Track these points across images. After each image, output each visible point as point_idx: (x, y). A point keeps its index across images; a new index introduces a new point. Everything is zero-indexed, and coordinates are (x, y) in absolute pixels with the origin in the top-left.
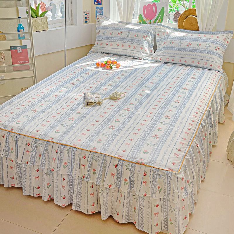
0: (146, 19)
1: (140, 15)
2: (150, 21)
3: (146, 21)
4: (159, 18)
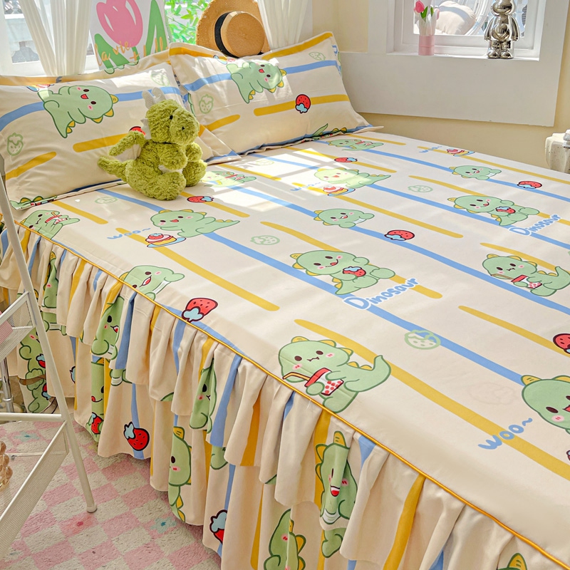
0: (119, 46)
1: (98, 38)
2: (135, 50)
3: (123, 52)
4: (155, 36)
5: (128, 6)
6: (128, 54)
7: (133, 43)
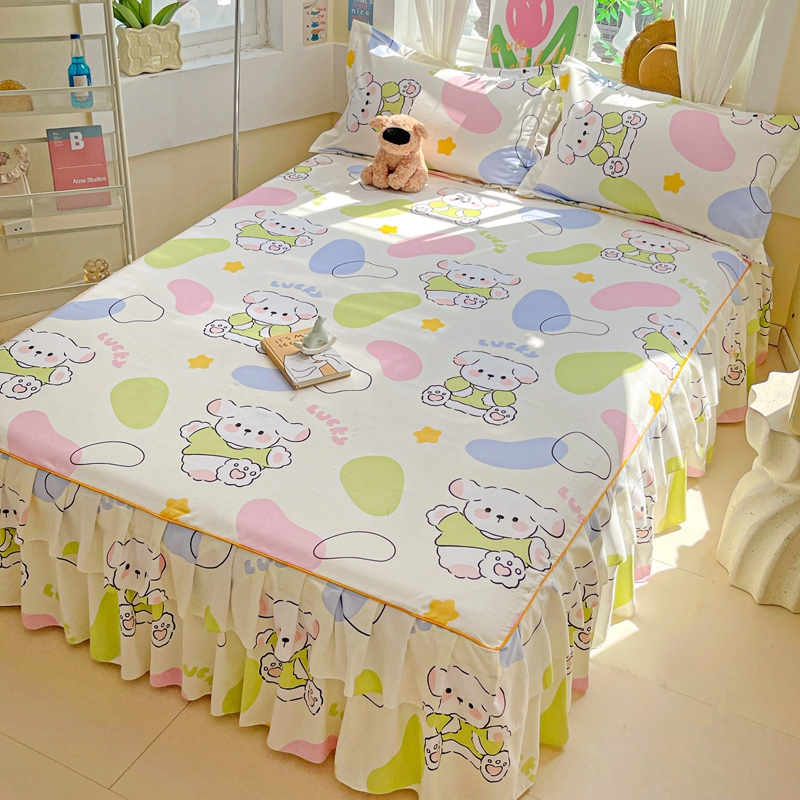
0: (515, 43)
1: (497, 28)
2: (529, 52)
3: (516, 50)
4: (559, 44)
5: (543, 6)
6: (520, 54)
7: (531, 44)
